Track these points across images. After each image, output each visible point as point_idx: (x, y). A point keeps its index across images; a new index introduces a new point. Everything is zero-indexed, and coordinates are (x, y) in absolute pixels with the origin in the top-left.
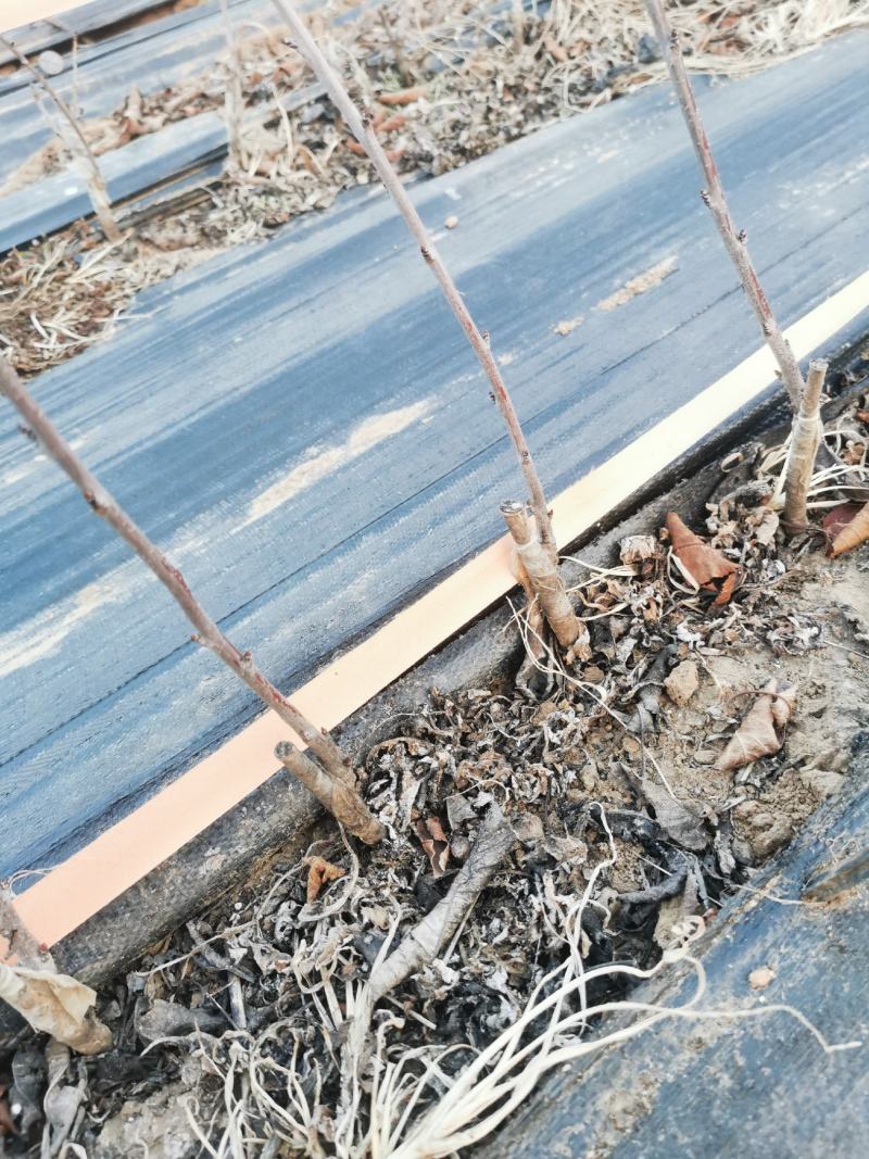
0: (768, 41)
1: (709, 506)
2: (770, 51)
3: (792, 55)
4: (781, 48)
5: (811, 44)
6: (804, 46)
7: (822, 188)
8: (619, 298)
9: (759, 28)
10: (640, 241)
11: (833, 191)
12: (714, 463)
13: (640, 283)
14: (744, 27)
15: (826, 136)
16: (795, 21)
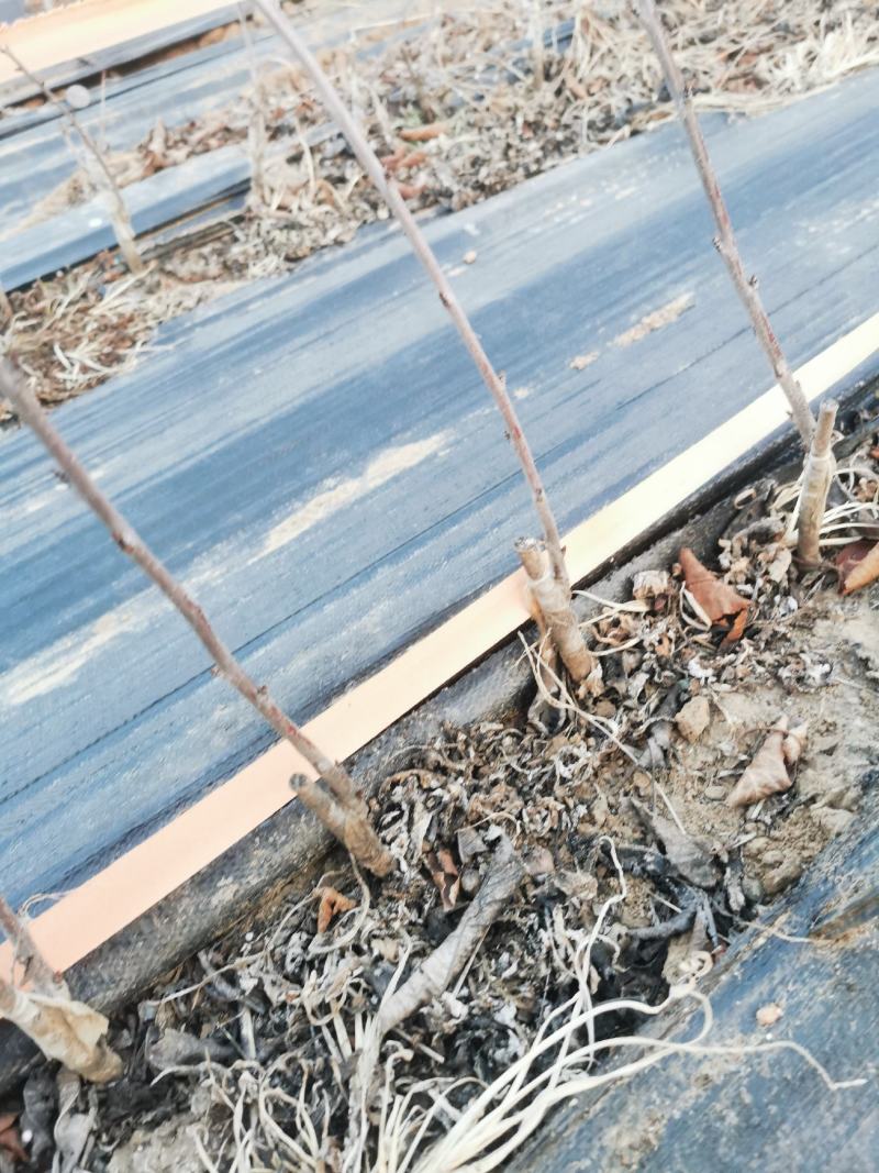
0: (785, 80)
1: (722, 543)
2: (788, 90)
3: (810, 93)
4: (798, 87)
5: (829, 82)
6: (821, 84)
7: (839, 226)
8: (635, 335)
9: (777, 66)
10: (658, 277)
11: (849, 228)
12: (727, 500)
13: (656, 319)
14: (763, 65)
15: (843, 174)
16: (813, 59)
